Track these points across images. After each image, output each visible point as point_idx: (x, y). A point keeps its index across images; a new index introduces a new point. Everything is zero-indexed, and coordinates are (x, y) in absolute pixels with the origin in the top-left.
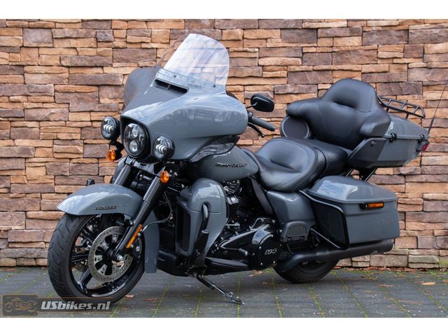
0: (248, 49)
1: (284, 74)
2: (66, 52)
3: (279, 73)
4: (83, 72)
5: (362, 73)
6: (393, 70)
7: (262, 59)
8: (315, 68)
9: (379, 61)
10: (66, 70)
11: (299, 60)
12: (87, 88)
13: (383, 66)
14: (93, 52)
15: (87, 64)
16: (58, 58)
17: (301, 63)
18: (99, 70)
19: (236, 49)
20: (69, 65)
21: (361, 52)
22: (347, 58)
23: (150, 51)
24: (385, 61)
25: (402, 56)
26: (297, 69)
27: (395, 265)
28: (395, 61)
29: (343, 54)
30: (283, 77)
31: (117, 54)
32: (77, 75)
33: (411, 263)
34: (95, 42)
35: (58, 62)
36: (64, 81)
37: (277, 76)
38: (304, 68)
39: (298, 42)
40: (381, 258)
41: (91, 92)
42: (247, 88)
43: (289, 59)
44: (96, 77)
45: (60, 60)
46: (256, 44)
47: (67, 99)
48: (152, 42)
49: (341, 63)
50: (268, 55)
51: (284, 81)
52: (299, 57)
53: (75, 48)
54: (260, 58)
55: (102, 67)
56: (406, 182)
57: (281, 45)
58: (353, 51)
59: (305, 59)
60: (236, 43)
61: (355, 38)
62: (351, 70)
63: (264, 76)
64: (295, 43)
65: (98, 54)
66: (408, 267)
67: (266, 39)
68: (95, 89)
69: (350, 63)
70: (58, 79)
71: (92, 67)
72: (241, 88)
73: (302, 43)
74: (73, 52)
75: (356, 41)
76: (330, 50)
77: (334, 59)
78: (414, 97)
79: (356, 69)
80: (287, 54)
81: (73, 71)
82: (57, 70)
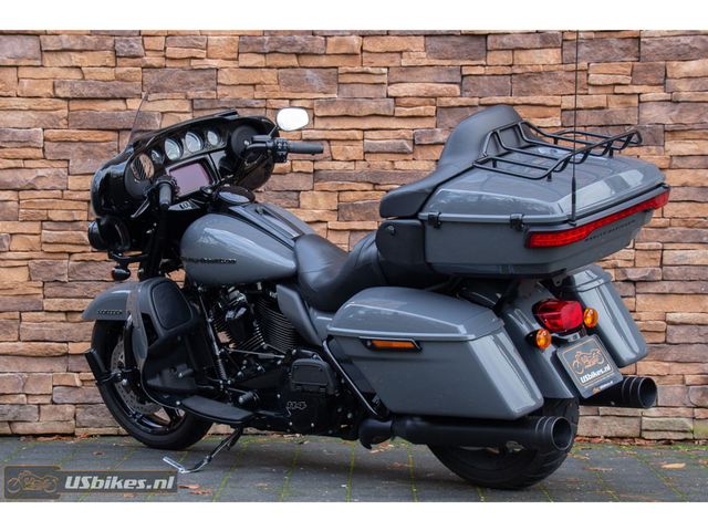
0: (370, 70)
1: (431, 110)
2: (63, 74)
3: (421, 110)
4: (91, 107)
5: (563, 110)
6: (615, 105)
7: (392, 86)
8: (483, 101)
9: (591, 90)
10: (63, 104)
11: (457, 87)
12: (99, 134)
13: (597, 99)
14: (108, 74)
15: (99, 94)
16: (50, 84)
17: (459, 93)
18: (120, 105)
19: (350, 69)
20: (68, 95)
21: (560, 74)
22: (535, 85)
23: (207, 73)
24: (601, 90)
25: (629, 82)
26: (453, 102)
27: (619, 434)
28: (618, 89)
29: (530, 78)
30: (429, 116)
31: (151, 77)
32: (81, 113)
33: (647, 430)
34: (112, 57)
35: (50, 91)
36: (60, 123)
37: (419, 114)
38: (464, 100)
39: (454, 58)
40: (595, 422)
41: (106, 141)
42: (368, 134)
43: (440, 86)
44: (114, 116)
45: (54, 87)
46: (384, 60)
47: (65, 153)
48: (208, 57)
49: (527, 93)
50: (403, 78)
51: (430, 123)
52: (455, 83)
53: (80, 68)
54: (390, 84)
55: (125, 99)
56: (636, 293)
57: (425, 62)
58: (547, 72)
59: (465, 87)
60: (351, 59)
61: (550, 51)
62: (544, 105)
63: (397, 114)
64: (448, 59)
65: (118, 78)
66: (640, 437)
67: (401, 52)
68: (111, 135)
69: (541, 92)
70: (51, 119)
71: (107, 99)
72: (358, 135)
73: (461, 58)
74: (75, 75)
75: (551, 57)
76: (508, 71)
77: (515, 85)
78: (650, 150)
79: (552, 103)
80: (435, 78)
81: (75, 106)
82: (47, 103)
